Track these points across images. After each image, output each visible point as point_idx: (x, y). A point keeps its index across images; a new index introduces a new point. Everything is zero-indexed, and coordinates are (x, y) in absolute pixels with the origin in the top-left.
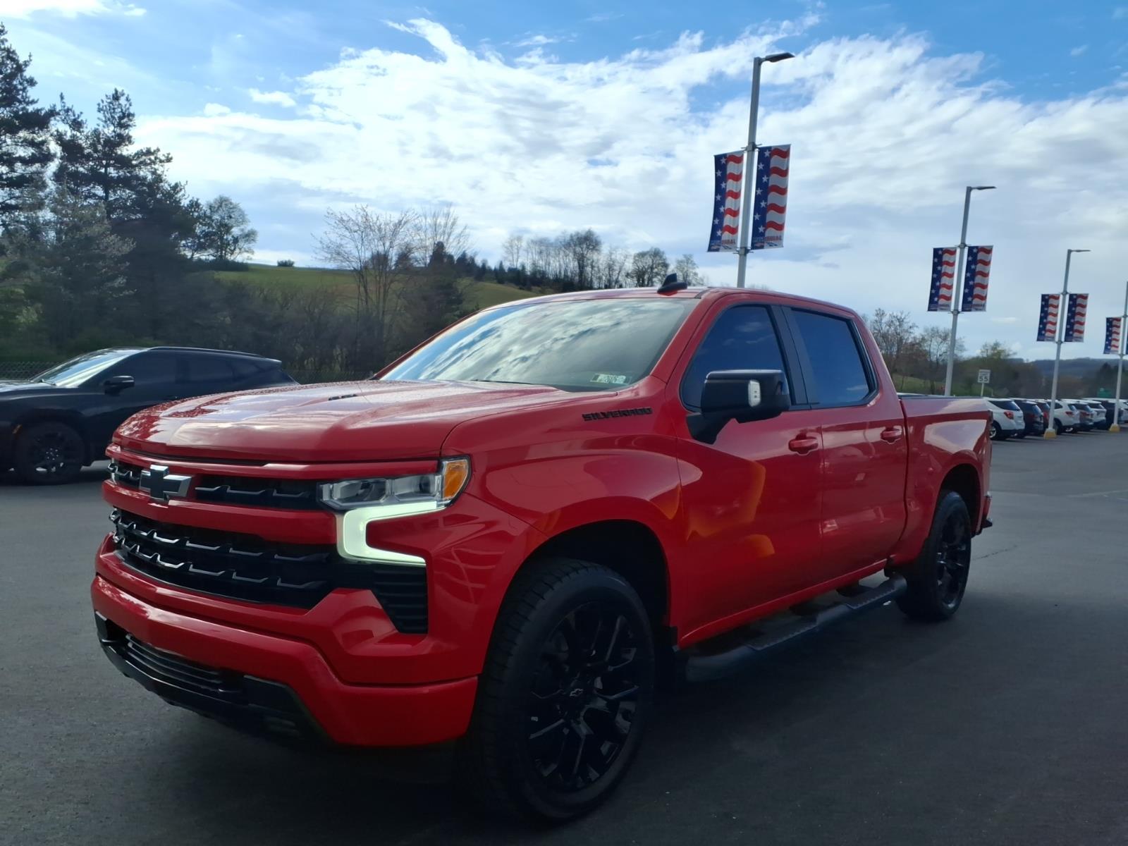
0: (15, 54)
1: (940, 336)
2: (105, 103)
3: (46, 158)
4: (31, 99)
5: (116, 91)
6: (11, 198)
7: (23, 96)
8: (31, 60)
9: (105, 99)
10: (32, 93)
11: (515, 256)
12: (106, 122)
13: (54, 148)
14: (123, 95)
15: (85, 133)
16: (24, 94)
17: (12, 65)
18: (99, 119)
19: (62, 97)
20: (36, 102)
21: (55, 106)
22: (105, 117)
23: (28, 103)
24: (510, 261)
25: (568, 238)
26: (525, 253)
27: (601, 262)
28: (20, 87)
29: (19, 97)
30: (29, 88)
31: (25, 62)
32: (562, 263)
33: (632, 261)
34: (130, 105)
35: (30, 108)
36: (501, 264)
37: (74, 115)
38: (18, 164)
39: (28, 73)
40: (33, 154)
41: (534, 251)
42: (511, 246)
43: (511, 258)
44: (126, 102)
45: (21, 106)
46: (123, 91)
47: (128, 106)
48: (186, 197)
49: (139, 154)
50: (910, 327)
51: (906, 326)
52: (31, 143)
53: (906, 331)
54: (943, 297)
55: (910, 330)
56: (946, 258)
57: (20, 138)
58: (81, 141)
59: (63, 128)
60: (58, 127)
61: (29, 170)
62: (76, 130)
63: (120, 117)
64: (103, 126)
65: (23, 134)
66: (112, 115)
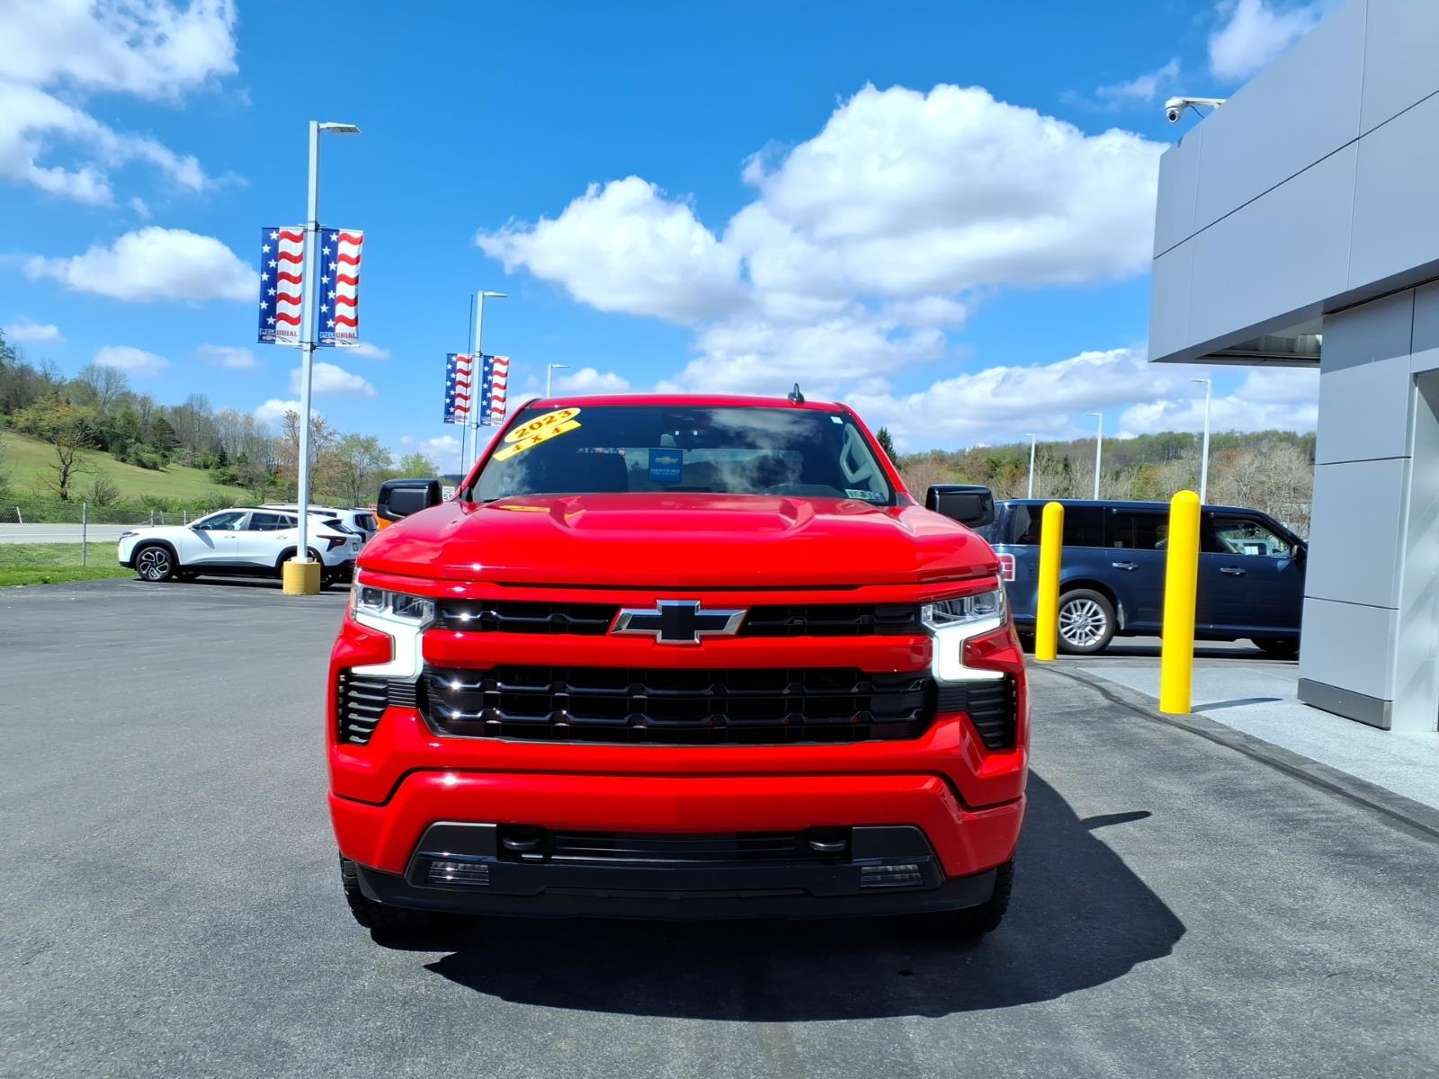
1: (362, 446)
50: (330, 434)
53: (326, 438)
54: (460, 407)
55: (330, 437)
56: (461, 365)
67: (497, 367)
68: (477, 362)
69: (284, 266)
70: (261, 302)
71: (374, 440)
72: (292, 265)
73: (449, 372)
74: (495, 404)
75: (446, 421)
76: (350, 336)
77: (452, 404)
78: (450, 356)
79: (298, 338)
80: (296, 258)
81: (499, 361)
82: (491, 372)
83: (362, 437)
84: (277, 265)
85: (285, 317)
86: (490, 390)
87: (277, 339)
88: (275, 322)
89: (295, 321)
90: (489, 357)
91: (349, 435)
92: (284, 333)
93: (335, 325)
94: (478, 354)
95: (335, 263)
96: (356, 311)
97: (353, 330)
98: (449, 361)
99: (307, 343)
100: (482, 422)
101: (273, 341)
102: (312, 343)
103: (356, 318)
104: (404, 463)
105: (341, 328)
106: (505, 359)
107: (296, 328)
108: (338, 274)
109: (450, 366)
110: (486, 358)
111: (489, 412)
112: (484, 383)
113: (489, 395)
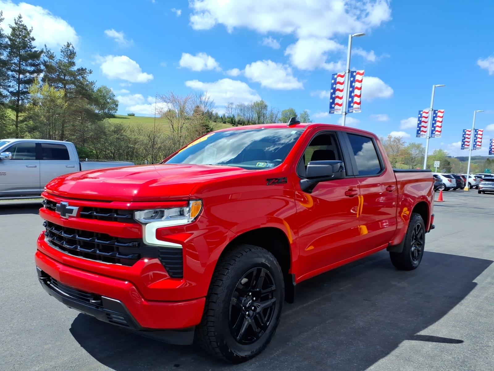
0: (26, 27)
1: (416, 147)
2: (64, 48)
3: (39, 71)
4: (33, 47)
5: (68, 43)
6: (25, 88)
7: (30, 46)
8: (32, 29)
9: (64, 47)
10: (33, 43)
11: (230, 112)
12: (64, 56)
13: (42, 67)
14: (71, 44)
15: (55, 61)
16: (30, 45)
17: (25, 32)
18: (61, 55)
19: (46, 46)
20: (35, 48)
21: (43, 49)
22: (64, 54)
23: (32, 48)
24: (228, 113)
25: (253, 104)
26: (235, 110)
27: (267, 114)
28: (28, 41)
29: (28, 46)
30: (32, 42)
31: (30, 30)
32: (250, 114)
33: (281, 114)
34: (74, 49)
35: (33, 50)
36: (224, 114)
37: (51, 53)
38: (28, 74)
39: (32, 35)
40: (34, 69)
41: (238, 109)
42: (228, 107)
45: (29, 49)
47: (73, 49)
48: (95, 87)
49: (79, 70)
50: (403, 143)
51: (401, 142)
52: (33, 65)
53: (401, 144)
54: (423, 131)
55: (403, 144)
56: (424, 115)
57: (29, 63)
58: (54, 64)
59: (46, 59)
60: (44, 58)
61: (32, 76)
62: (52, 59)
63: (70, 54)
64: (63, 58)
65: (30, 61)
66: (67, 54)
67: (439, 114)
68: (431, 113)
69: (338, 86)
70: (330, 100)
71: (421, 144)
72: (341, 86)
73: (419, 118)
74: (437, 129)
75: (417, 136)
76: (358, 108)
78: (420, 111)
79: (341, 111)
80: (342, 83)
81: (440, 112)
82: (436, 116)
83: (416, 143)
84: (336, 86)
85: (338, 104)
86: (435, 123)
87: (335, 112)
89: (340, 105)
91: (411, 143)
92: (337, 110)
93: (353, 105)
94: (431, 110)
95: (354, 83)
96: (360, 99)
97: (359, 106)
98: (420, 114)
99: (344, 112)
100: (431, 136)
101: (333, 113)
102: (346, 112)
103: (360, 102)
104: (434, 153)
105: (356, 106)
106: (442, 111)
107: (341, 108)
108: (355, 87)
109: (419, 116)
110: (435, 111)
111: (434, 132)
112: (433, 121)
113: (435, 125)
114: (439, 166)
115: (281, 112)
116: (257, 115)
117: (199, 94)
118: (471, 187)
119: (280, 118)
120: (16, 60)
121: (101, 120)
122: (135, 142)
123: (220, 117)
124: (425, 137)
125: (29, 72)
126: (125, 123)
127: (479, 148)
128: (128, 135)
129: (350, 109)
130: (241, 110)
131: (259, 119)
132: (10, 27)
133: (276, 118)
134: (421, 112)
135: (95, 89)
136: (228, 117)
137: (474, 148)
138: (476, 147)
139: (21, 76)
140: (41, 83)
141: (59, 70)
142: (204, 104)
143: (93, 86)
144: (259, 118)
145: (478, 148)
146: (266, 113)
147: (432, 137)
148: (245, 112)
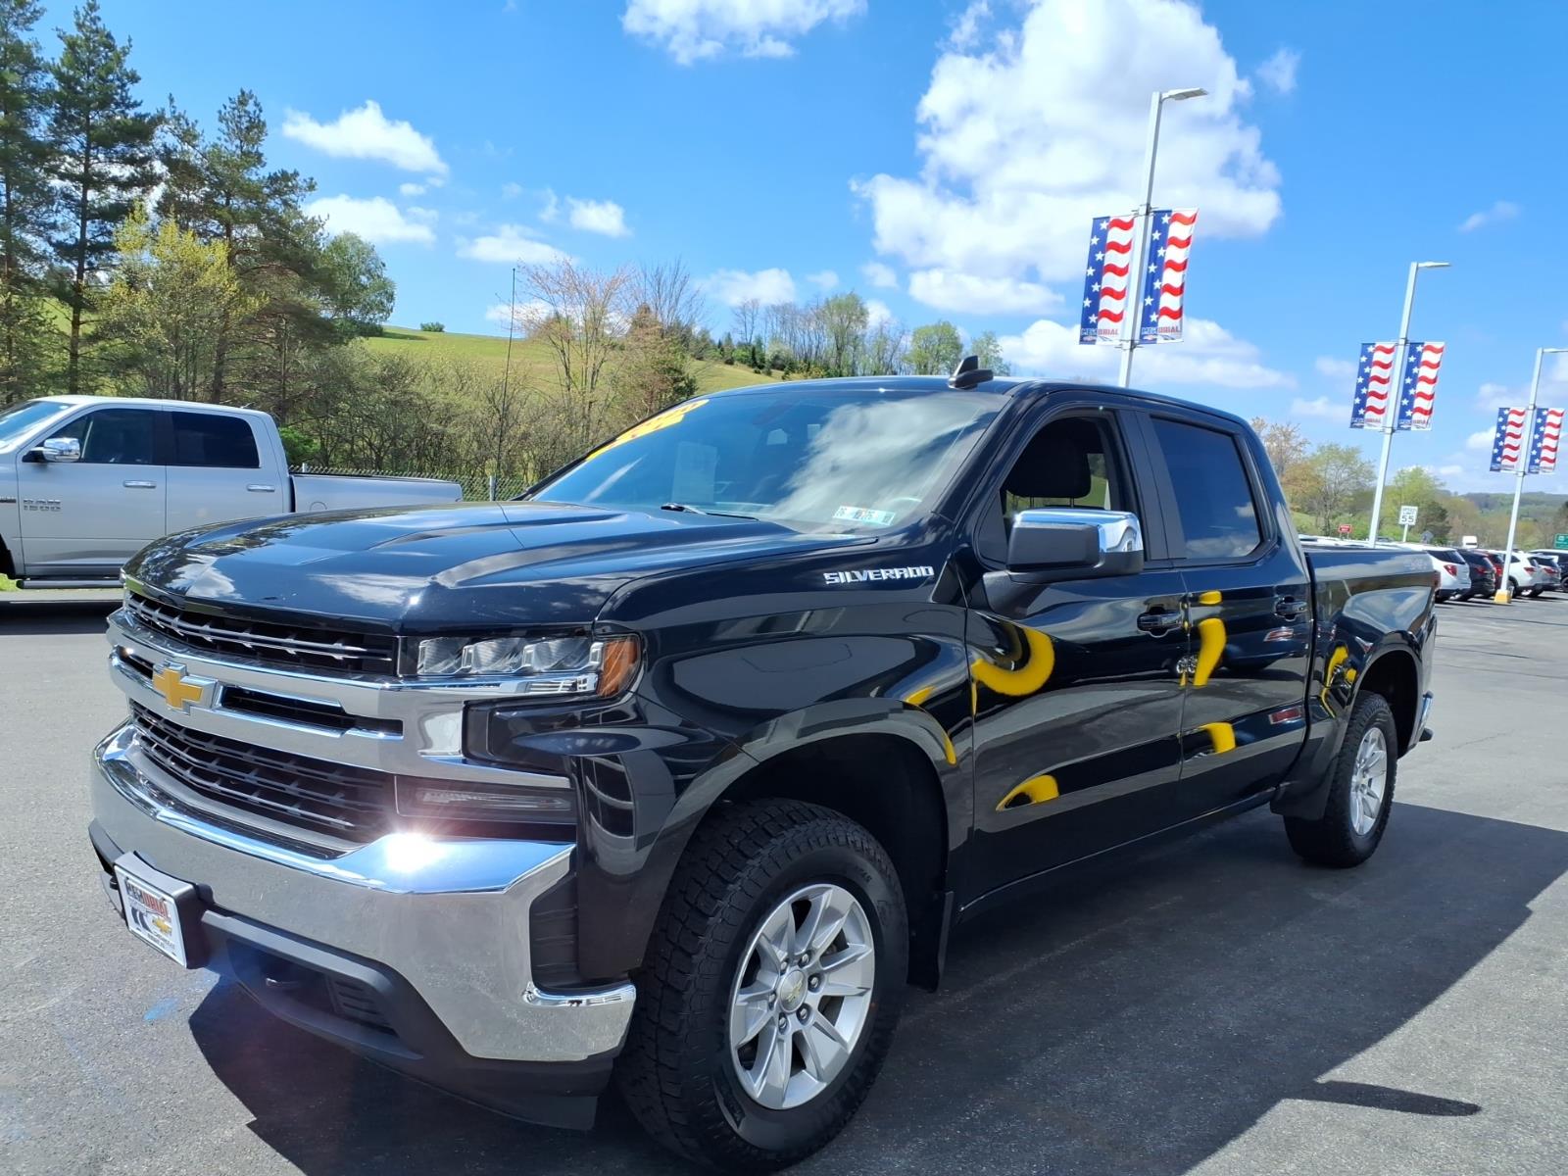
0: (112, 38)
1: (1341, 458)
3: (148, 181)
4: (132, 101)
5: (243, 93)
6: (102, 234)
7: (122, 97)
8: (131, 46)
9: (228, 104)
10: (134, 92)
11: (749, 327)
12: (228, 134)
13: (159, 168)
14: (251, 97)
15: (200, 148)
16: (124, 94)
17: (106, 54)
18: (219, 130)
19: (172, 100)
20: (139, 105)
21: (163, 110)
22: (228, 127)
23: (128, 106)
24: (741, 333)
25: (822, 304)
26: (763, 323)
27: (867, 337)
28: (117, 83)
29: (117, 97)
30: (129, 86)
31: (123, 48)
32: (813, 339)
33: (910, 339)
34: (261, 111)
35: (131, 113)
36: (728, 336)
37: (188, 124)
38: (112, 189)
39: (129, 65)
40: (133, 175)
41: (775, 320)
42: (744, 314)
43: (743, 329)
44: (255, 108)
45: (119, 110)
46: (251, 91)
47: (258, 112)
48: (324, 236)
49: (273, 179)
50: (1301, 443)
51: (1293, 442)
52: (131, 161)
53: (1294, 449)
54: (1372, 409)
56: (1379, 356)
57: (116, 152)
58: (195, 158)
59: (171, 141)
60: (165, 140)
61: (126, 195)
62: (189, 144)
63: (247, 128)
64: (226, 141)
65: (120, 147)
66: (237, 126)
67: (1427, 356)
68: (1401, 351)
69: (1112, 258)
70: (1084, 299)
72: (1120, 255)
73: (1362, 366)
74: (1419, 402)
75: (1353, 425)
76: (1172, 330)
77: (1362, 405)
78: (1365, 345)
79: (1118, 337)
80: (1124, 247)
81: (1430, 348)
82: (1418, 363)
83: (1342, 447)
84: (1103, 257)
85: (1108, 314)
86: (1413, 385)
87: (1098, 339)
88: (1097, 320)
89: (1116, 318)
90: (1418, 344)
91: (1328, 445)
92: (1106, 332)
93: (1158, 318)
94: (1402, 342)
95: (1164, 249)
96: (1182, 300)
97: (1175, 322)
98: (1364, 353)
99: (1127, 341)
100: (1399, 426)
101: (1093, 341)
102: (1132, 341)
103: (1181, 309)
105: (1164, 321)
106: (1438, 345)
107: (1117, 326)
108: (1166, 260)
109: (1364, 359)
110: (1413, 346)
111: (1409, 413)
112: (1406, 377)
113: (1412, 392)
114: (1413, 523)
115: (911, 333)
116: (833, 340)
117: (655, 269)
118: (1517, 593)
119: (907, 353)
120: (76, 143)
121: (340, 342)
122: (447, 418)
123: (717, 342)
124: (1379, 427)
125: (115, 181)
126: (417, 354)
127: (1550, 468)
128: (424, 393)
129: (1146, 333)
130: (784, 323)
131: (840, 354)
132: (59, 37)
133: (894, 351)
134: (1371, 349)
135: (321, 242)
136: (740, 345)
137: (1533, 467)
138: (1538, 464)
139: (92, 195)
140: (154, 217)
141: (211, 177)
142: (668, 302)
143: (317, 233)
144: (840, 350)
145: (1545, 468)
146: (864, 336)
147: (1403, 429)
148: (796, 329)
